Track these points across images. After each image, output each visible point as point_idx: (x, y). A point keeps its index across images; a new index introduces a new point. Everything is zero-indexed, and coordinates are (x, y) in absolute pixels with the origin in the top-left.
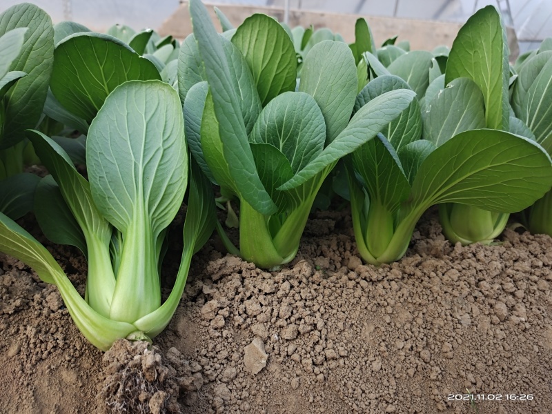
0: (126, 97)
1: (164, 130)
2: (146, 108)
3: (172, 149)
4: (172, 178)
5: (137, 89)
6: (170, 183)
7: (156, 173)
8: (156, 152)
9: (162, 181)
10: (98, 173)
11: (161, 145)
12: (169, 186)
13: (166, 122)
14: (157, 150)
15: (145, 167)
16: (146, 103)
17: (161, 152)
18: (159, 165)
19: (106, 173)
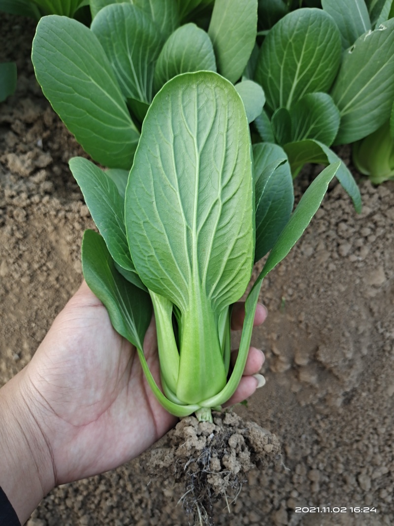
0: (170, 105)
1: (224, 167)
2: (199, 123)
3: (234, 203)
4: (233, 250)
5: (185, 86)
6: (231, 257)
7: (213, 244)
8: (213, 208)
9: (222, 254)
10: (146, 251)
11: (219, 196)
12: (229, 261)
13: (227, 150)
14: (215, 204)
15: (200, 233)
16: (199, 111)
17: (219, 207)
18: (218, 230)
19: (155, 249)
